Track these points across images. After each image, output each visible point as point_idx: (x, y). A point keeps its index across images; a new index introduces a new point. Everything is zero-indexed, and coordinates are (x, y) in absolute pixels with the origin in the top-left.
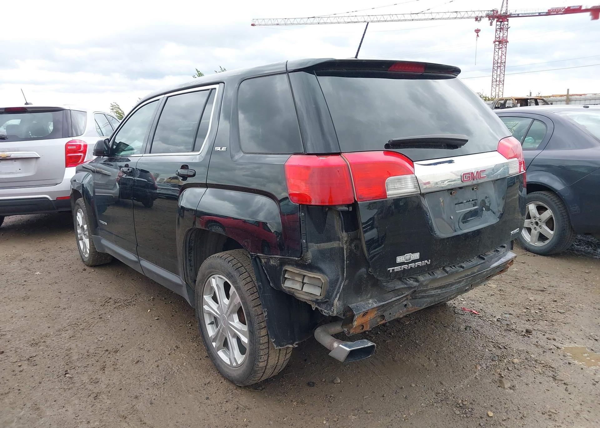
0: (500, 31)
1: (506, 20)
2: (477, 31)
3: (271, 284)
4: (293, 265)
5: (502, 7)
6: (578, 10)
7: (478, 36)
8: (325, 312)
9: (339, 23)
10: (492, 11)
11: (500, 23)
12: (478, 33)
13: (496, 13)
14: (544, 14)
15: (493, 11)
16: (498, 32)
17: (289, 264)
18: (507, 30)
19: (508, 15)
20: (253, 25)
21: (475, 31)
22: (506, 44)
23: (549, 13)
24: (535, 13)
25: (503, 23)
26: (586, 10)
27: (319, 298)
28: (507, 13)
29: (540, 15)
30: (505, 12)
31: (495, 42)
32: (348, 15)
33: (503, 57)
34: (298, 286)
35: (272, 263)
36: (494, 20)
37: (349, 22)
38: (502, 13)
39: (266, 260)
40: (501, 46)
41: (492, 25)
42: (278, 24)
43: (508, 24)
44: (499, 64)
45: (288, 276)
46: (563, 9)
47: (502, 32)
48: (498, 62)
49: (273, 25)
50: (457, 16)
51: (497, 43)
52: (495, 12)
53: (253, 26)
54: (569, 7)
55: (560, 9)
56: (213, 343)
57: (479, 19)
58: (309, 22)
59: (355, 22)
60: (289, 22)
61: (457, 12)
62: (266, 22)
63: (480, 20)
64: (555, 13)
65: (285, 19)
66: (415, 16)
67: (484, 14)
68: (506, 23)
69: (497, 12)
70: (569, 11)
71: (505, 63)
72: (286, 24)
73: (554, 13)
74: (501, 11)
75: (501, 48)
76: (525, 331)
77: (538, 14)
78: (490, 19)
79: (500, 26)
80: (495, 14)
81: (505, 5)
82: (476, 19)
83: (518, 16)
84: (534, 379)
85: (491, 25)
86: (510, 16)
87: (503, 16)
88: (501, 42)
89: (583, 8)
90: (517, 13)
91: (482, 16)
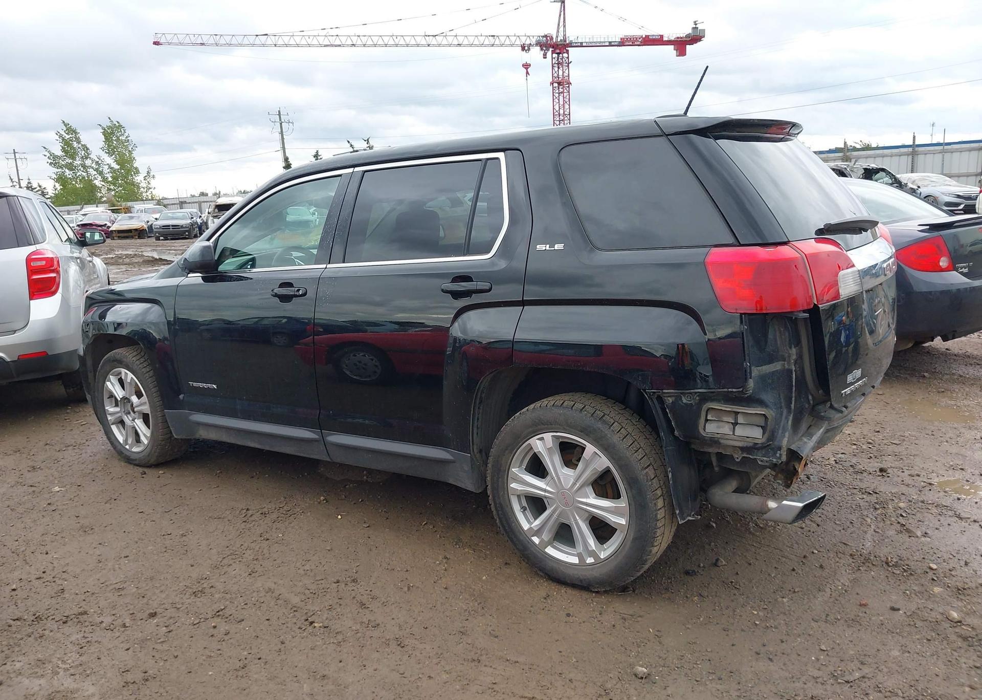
0: (559, 68)
1: (565, 51)
2: (526, 66)
3: (676, 433)
4: (718, 401)
5: (558, 31)
6: (658, 41)
7: (527, 73)
8: (762, 461)
9: (309, 45)
10: (544, 37)
11: (557, 55)
12: (528, 70)
13: (551, 40)
14: (616, 44)
15: (546, 36)
16: (556, 69)
17: (712, 400)
18: (568, 66)
19: (568, 44)
20: (156, 43)
21: (523, 66)
22: (569, 87)
23: (622, 43)
24: (605, 42)
25: (561, 55)
26: (669, 43)
27: (759, 442)
28: (565, 41)
29: (611, 44)
30: (562, 39)
31: (553, 84)
32: (324, 33)
33: (567, 106)
34: (726, 429)
35: (684, 401)
36: (548, 50)
37: (326, 46)
38: (559, 40)
39: (674, 398)
40: (562, 90)
41: (546, 58)
42: (202, 44)
43: (568, 58)
44: (561, 117)
45: (712, 417)
46: (640, 39)
47: (561, 68)
48: (559, 114)
49: (193, 44)
50: (494, 41)
51: (556, 85)
52: (548, 38)
53: (157, 45)
54: (647, 36)
55: (637, 38)
56: (533, 538)
57: (526, 48)
58: (257, 42)
59: (336, 46)
60: (222, 41)
61: (494, 36)
62: (180, 40)
63: (529, 49)
64: (631, 43)
65: (214, 36)
66: (431, 41)
67: (534, 41)
68: (565, 55)
69: (552, 38)
70: (648, 41)
71: (569, 114)
72: (217, 45)
73: (629, 44)
74: (557, 37)
75: (562, 93)
76: (878, 470)
77: (608, 44)
78: (542, 49)
79: (558, 59)
80: (549, 42)
81: (561, 29)
82: (523, 48)
83: (581, 45)
84: (939, 523)
85: (544, 58)
86: (570, 45)
87: (561, 44)
88: (561, 84)
89: (665, 39)
90: (580, 41)
91: (530, 44)
